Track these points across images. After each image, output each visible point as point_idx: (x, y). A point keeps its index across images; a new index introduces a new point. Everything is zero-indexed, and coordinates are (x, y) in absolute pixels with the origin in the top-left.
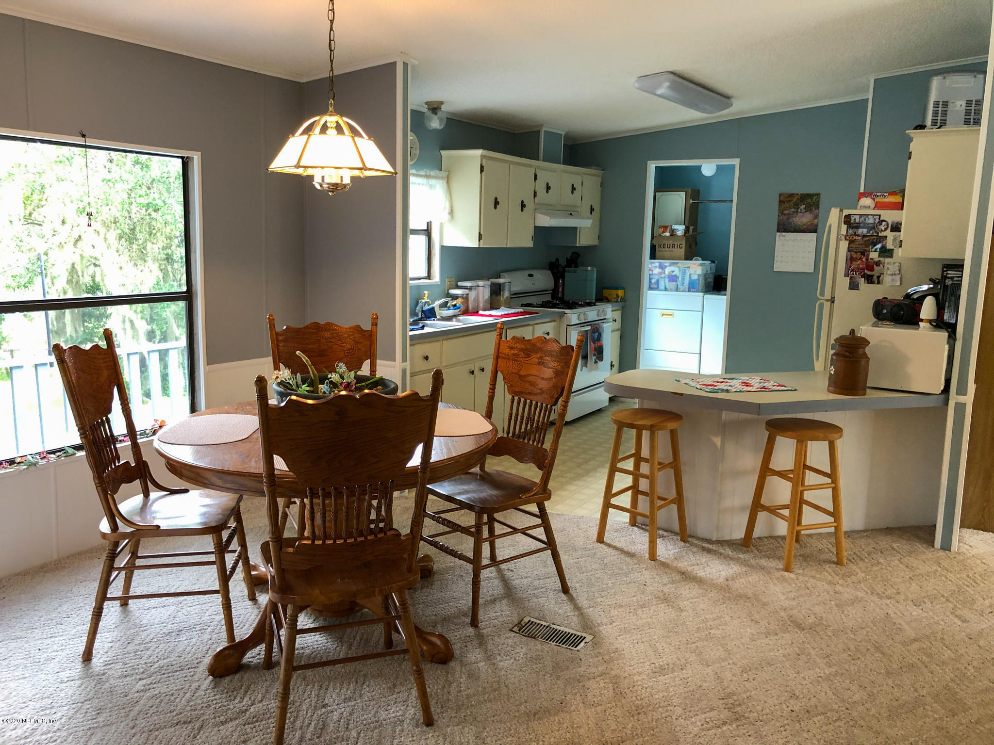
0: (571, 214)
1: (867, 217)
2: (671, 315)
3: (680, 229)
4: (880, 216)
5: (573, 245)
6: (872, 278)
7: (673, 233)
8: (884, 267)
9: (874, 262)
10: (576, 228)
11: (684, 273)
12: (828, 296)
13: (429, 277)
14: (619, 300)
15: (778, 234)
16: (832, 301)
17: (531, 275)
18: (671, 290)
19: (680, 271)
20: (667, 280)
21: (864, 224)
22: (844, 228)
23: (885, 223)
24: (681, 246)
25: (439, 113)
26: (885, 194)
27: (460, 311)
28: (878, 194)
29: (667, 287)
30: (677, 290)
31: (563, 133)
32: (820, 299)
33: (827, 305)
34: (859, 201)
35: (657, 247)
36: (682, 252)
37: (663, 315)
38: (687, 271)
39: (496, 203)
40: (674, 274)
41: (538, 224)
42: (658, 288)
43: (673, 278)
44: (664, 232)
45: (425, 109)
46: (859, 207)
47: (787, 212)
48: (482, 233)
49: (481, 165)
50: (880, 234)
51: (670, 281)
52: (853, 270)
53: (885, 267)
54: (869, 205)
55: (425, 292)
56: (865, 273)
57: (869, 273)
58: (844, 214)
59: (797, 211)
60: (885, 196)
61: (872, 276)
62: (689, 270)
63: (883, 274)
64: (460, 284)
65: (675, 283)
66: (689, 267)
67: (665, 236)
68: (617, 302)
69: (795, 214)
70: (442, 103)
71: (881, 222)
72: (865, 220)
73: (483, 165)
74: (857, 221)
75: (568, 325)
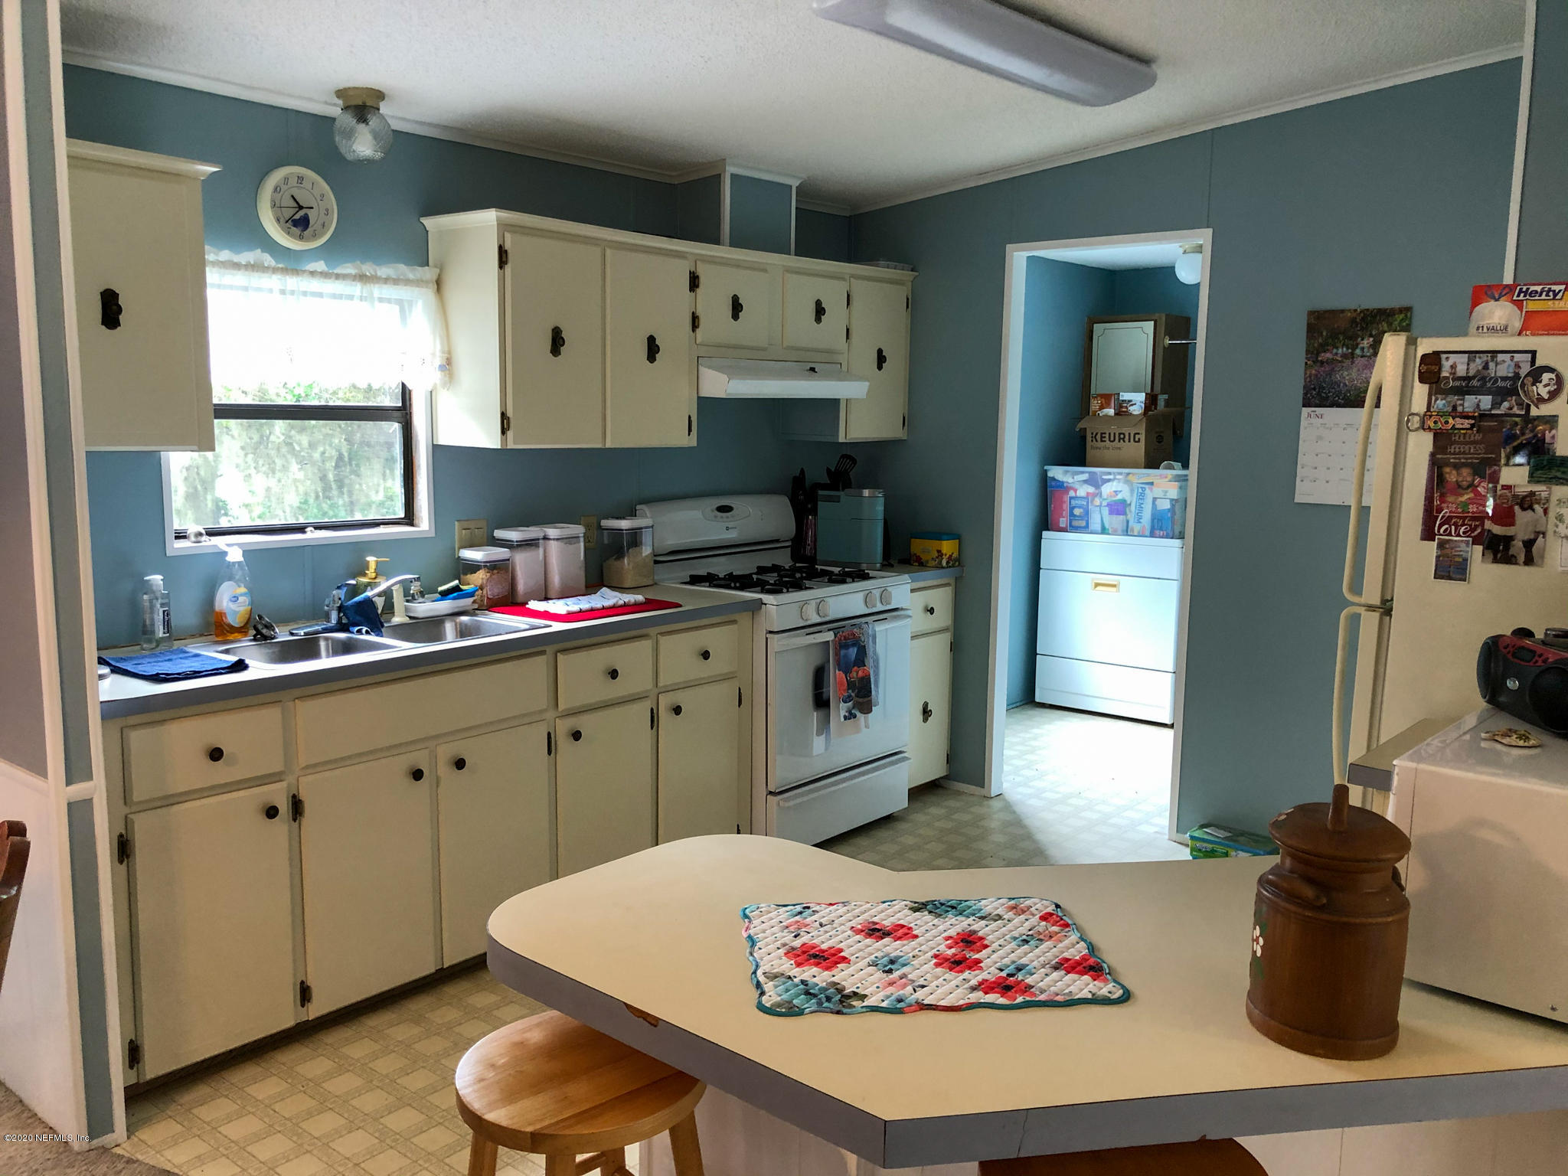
0: (813, 369)
1: (1493, 358)
2: (1114, 586)
3: (1137, 401)
4: (1534, 353)
5: (830, 439)
6: (1507, 548)
7: (1122, 411)
8: (1546, 511)
9: (1514, 496)
10: (834, 403)
11: (1142, 496)
12: (1372, 594)
13: (409, 518)
14: (944, 563)
15: (1305, 411)
16: (1386, 609)
17: (725, 509)
18: (1115, 533)
19: (1132, 491)
20: (1106, 511)
21: (1483, 379)
22: (1420, 392)
23: (1553, 376)
24: (1137, 437)
25: (373, 121)
26: (1557, 288)
27: (474, 602)
28: (1532, 288)
29: (1107, 526)
30: (1127, 531)
31: (795, 183)
32: (1353, 604)
33: (1370, 623)
34: (1471, 313)
35: (1089, 438)
36: (1139, 450)
37: (1097, 585)
38: (1147, 491)
39: (557, 342)
40: (1119, 497)
41: (707, 392)
42: (1087, 526)
43: (1118, 508)
44: (1102, 408)
45: (335, 110)
46: (1472, 329)
47: (1328, 355)
48: (510, 413)
49: (500, 248)
50: (1534, 412)
51: (1111, 513)
52: (1447, 521)
53: (1552, 514)
54: (1503, 322)
55: (369, 559)
56: (1483, 530)
57: (1497, 530)
58: (1420, 352)
59: (1352, 354)
60: (1555, 294)
61: (1508, 540)
62: (1151, 490)
63: (1544, 534)
64: (499, 534)
65: (1122, 517)
66: (1152, 483)
67: (1106, 416)
68: (939, 567)
69: (1348, 362)
70: (380, 95)
71: (1536, 374)
72: (1486, 367)
73: (508, 246)
74: (1461, 370)
75: (771, 632)
